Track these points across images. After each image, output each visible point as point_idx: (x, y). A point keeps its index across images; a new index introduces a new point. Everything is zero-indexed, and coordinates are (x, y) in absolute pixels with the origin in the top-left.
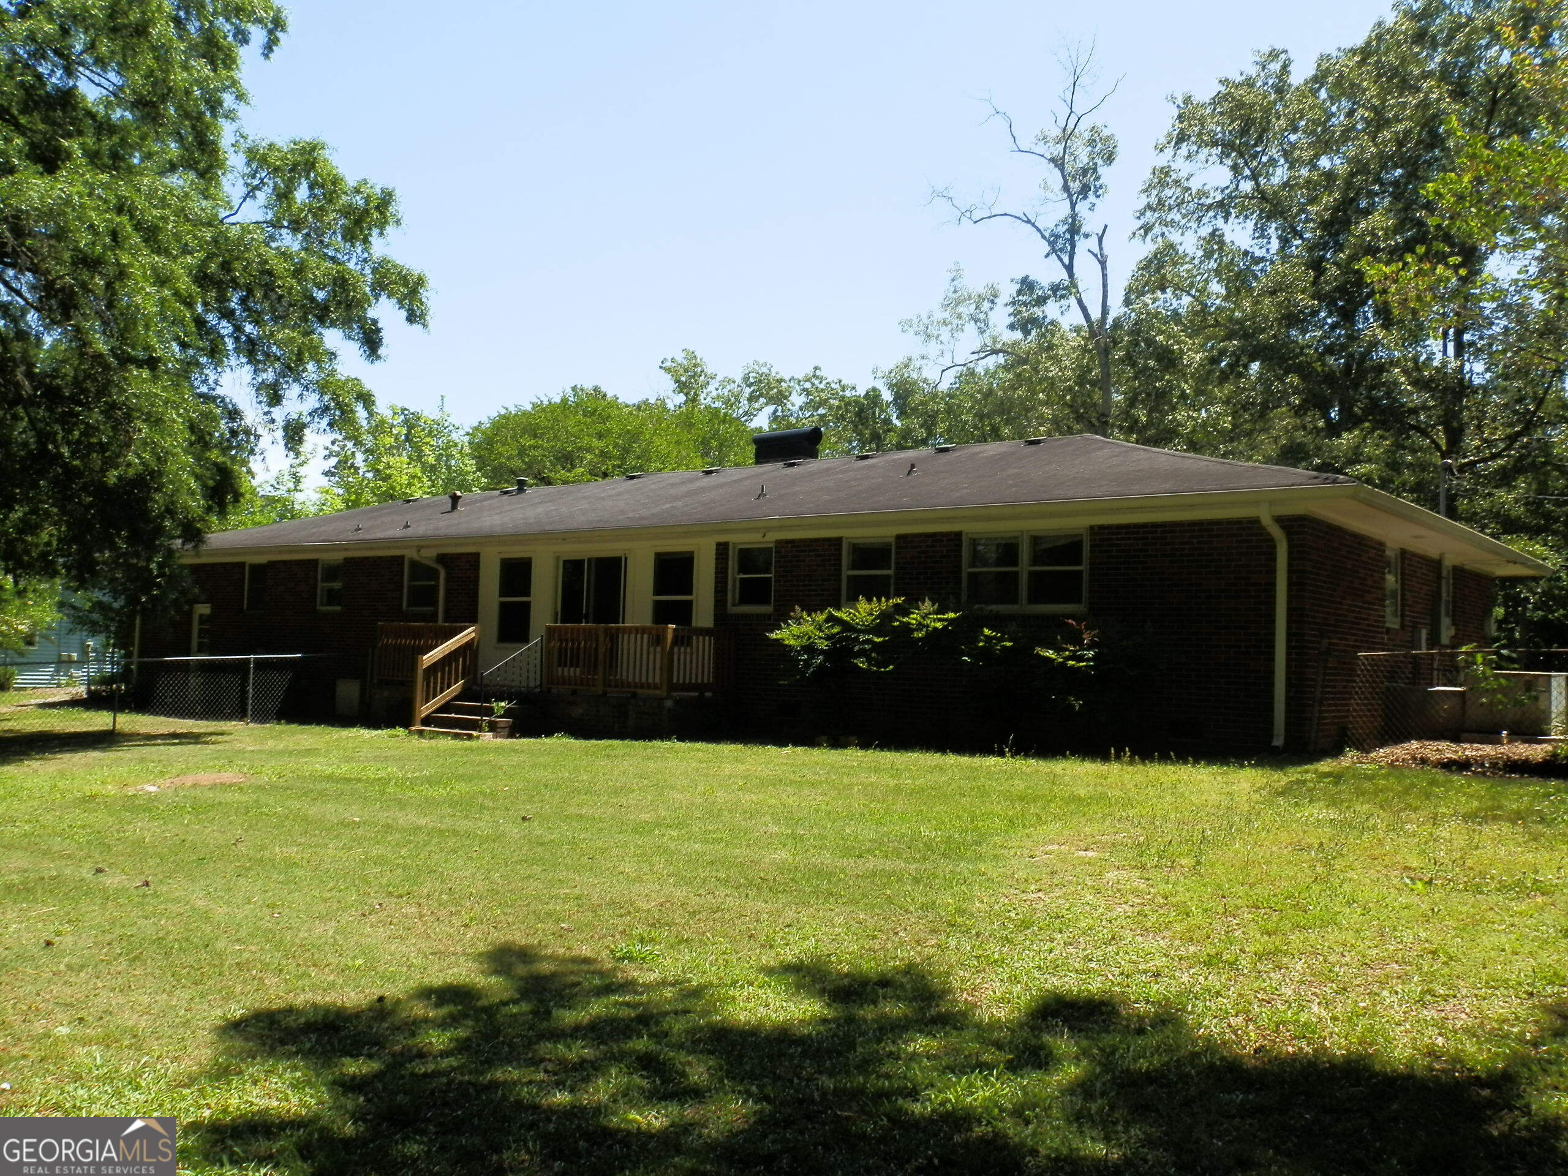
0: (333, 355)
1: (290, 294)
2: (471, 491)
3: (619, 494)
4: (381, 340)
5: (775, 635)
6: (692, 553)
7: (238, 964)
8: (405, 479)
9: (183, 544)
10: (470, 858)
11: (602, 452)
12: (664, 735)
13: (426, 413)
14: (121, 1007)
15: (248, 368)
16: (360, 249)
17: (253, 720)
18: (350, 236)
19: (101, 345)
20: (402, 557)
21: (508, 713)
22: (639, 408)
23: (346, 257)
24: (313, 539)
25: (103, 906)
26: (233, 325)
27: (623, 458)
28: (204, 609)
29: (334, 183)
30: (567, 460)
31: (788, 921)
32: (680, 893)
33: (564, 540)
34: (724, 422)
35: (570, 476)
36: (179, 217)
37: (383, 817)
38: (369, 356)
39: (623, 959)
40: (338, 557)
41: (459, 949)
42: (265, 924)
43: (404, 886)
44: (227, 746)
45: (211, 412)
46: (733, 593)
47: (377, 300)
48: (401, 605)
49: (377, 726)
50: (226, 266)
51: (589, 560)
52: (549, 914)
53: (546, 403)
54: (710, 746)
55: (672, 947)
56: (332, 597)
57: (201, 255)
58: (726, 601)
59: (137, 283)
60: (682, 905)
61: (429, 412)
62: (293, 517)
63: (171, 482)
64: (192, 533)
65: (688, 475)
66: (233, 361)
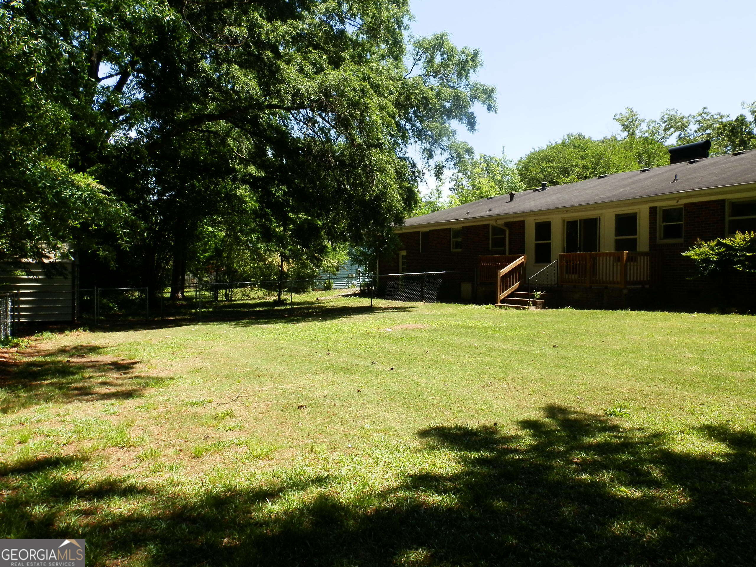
0: (454, 132)
1: (435, 106)
2: (518, 191)
3: (595, 186)
4: (476, 122)
5: (686, 254)
6: (636, 213)
7: (432, 404)
8: (487, 188)
9: (395, 224)
10: (530, 364)
11: (583, 166)
12: (623, 307)
13: (496, 155)
14: (389, 419)
15: (419, 143)
16: (464, 80)
17: (427, 301)
18: (459, 75)
19: (360, 140)
20: (488, 225)
21: (541, 297)
22: (603, 142)
23: (459, 85)
24: (448, 219)
25: (377, 377)
26: (411, 124)
27: (595, 168)
28: (404, 253)
29: (452, 51)
30: (566, 172)
31: (702, 402)
32: (639, 385)
33: (567, 211)
34: (651, 144)
35: (567, 180)
36: (387, 79)
37: (488, 344)
38: (471, 130)
39: (611, 415)
40: (460, 226)
41: (529, 405)
42: (441, 388)
43: (500, 375)
44: (417, 313)
45: (404, 165)
46: (659, 233)
47: (473, 103)
48: (489, 247)
49: (480, 304)
50: (408, 98)
51: (580, 221)
52: (571, 391)
53: (554, 144)
54: (649, 312)
55: (637, 410)
56: (457, 245)
57: (397, 94)
58: (656, 237)
59: (373, 111)
60: (640, 391)
61: (497, 155)
62: (438, 210)
63: (390, 197)
64: (399, 219)
65: (631, 173)
66: (412, 140)
